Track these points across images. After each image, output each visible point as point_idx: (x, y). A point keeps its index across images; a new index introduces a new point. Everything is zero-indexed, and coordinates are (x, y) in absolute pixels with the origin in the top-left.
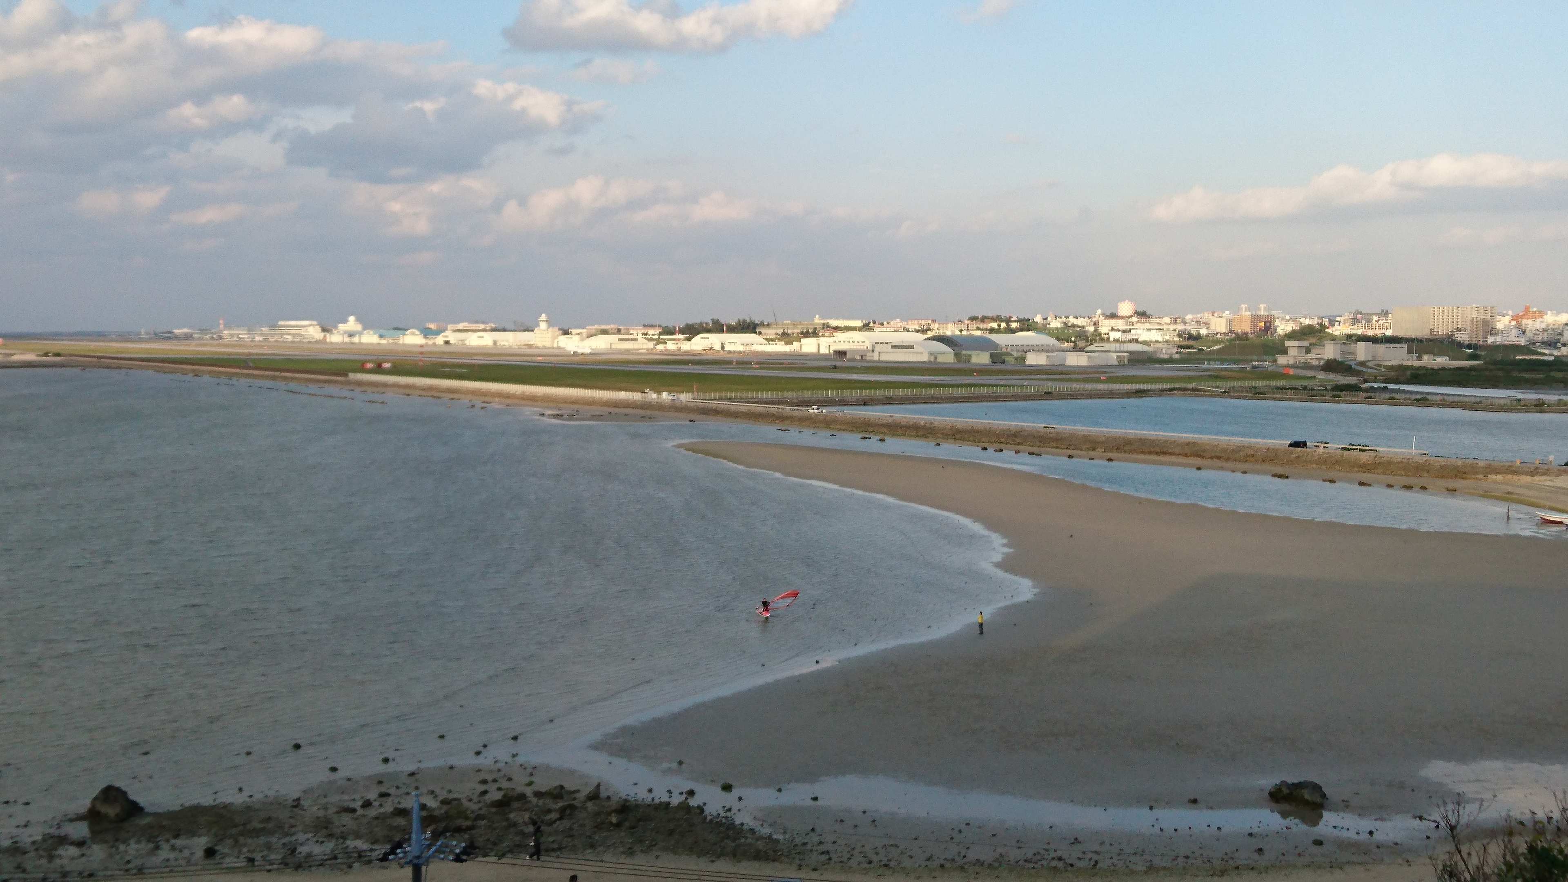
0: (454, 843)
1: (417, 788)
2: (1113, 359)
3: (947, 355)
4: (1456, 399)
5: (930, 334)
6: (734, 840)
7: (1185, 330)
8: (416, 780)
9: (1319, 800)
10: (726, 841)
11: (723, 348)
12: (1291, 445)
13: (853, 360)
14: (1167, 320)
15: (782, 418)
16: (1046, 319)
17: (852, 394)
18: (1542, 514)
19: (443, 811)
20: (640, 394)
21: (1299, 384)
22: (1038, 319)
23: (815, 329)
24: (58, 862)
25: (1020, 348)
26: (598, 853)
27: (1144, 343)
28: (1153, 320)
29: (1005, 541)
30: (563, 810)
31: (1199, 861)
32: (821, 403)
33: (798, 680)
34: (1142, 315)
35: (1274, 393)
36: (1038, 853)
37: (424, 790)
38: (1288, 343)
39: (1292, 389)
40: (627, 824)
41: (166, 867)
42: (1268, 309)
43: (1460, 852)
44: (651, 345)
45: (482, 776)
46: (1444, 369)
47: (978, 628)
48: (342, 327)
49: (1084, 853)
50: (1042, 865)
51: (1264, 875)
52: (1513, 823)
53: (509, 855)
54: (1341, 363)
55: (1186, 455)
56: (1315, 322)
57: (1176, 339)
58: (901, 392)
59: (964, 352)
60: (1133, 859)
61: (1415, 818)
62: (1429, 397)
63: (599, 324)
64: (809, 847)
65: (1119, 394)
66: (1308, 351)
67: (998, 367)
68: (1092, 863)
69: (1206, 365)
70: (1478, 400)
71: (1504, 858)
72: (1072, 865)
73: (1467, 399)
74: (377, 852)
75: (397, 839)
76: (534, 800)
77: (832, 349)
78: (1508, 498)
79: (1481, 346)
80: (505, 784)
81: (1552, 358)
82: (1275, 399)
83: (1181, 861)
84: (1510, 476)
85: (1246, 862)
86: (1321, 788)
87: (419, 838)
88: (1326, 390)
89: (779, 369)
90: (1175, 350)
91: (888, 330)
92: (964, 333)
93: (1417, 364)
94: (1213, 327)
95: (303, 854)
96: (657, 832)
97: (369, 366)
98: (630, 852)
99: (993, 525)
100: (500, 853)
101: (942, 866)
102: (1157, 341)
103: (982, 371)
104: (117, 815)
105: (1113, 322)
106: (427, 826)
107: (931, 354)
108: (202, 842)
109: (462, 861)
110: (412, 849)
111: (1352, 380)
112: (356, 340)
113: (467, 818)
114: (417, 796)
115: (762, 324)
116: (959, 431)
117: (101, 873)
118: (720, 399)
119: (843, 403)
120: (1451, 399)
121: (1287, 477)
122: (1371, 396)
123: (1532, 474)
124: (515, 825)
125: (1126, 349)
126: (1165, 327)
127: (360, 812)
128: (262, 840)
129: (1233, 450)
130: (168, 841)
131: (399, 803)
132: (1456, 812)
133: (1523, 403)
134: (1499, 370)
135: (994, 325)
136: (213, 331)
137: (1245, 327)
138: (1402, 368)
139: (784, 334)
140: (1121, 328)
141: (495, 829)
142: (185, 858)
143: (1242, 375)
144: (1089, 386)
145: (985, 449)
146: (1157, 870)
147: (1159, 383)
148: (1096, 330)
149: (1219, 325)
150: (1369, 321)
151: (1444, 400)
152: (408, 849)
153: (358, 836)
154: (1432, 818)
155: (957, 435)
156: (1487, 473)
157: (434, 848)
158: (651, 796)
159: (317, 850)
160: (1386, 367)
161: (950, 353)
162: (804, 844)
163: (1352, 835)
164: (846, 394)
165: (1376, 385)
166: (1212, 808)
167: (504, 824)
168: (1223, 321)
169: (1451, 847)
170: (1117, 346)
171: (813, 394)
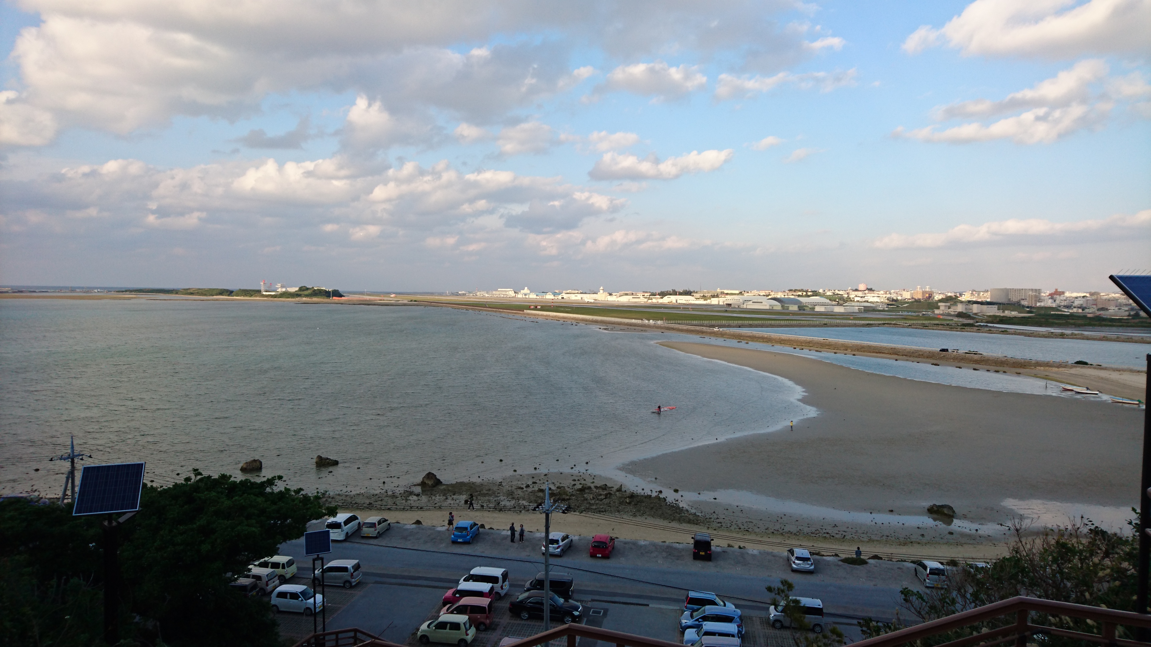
0: (562, 505)
1: (547, 481)
2: (856, 309)
3: (778, 306)
4: (1022, 331)
5: (770, 297)
6: (680, 514)
7: (891, 297)
8: (548, 478)
9: (951, 514)
10: (676, 514)
11: (677, 302)
12: (941, 351)
13: (735, 308)
14: (882, 292)
15: (702, 332)
16: (824, 291)
17: (733, 323)
18: (1063, 386)
19: (558, 491)
20: (641, 321)
21: (945, 322)
22: (821, 291)
23: (718, 294)
24: (409, 502)
25: (812, 304)
26: (621, 515)
27: (871, 302)
28: (875, 292)
29: (804, 390)
30: (606, 495)
31: (893, 538)
32: (720, 326)
33: (708, 446)
34: (870, 290)
35: (933, 327)
36: (818, 530)
37: (550, 482)
38: (939, 304)
39: (941, 325)
40: (633, 503)
41: (450, 507)
42: (930, 288)
43: (1021, 542)
44: (646, 300)
45: (574, 478)
46: (1015, 317)
47: (790, 427)
48: (522, 291)
49: (839, 531)
50: (819, 536)
51: (924, 546)
52: (1048, 530)
53: (584, 512)
54: (965, 314)
55: (890, 354)
56: (952, 295)
57: (886, 301)
58: (756, 322)
59: (786, 305)
60: (862, 535)
61: (998, 524)
62: (1008, 330)
63: (624, 291)
64: (712, 520)
65: (858, 325)
66: (949, 308)
67: (802, 312)
68: (843, 536)
69: (900, 313)
70: (1032, 332)
71: (1043, 546)
72: (833, 536)
73: (1027, 332)
74: (532, 507)
75: (539, 502)
76: (595, 489)
77: (725, 303)
78: (1046, 378)
79: (1034, 307)
80: (583, 482)
81: (1068, 313)
82: (933, 329)
83: (884, 538)
84: (1047, 368)
85: (916, 540)
86: (952, 508)
87: (548, 502)
88: (958, 325)
89: (700, 311)
90: (886, 306)
91: (751, 295)
92: (786, 297)
93: (1002, 315)
94: (904, 296)
95: (502, 505)
96: (646, 508)
97: (532, 307)
98: (635, 515)
99: (798, 382)
100: (581, 511)
101: (773, 533)
102: (877, 302)
103: (794, 314)
104: (432, 484)
105: (856, 293)
106: (551, 497)
107: (770, 306)
108: (464, 497)
109: (565, 513)
110: (546, 506)
111: (971, 322)
112: (527, 297)
113: (567, 495)
114: (548, 484)
115: (694, 292)
116: (783, 340)
117: (426, 508)
118: (675, 324)
119: (729, 326)
120: (1019, 331)
121: (939, 365)
122: (979, 329)
123: (1058, 367)
124: (587, 500)
125: (862, 305)
126: (881, 296)
127: (525, 489)
128: (487, 498)
129: (913, 352)
130: (451, 496)
131: (540, 487)
132: (1020, 523)
133: (1054, 334)
134: (1043, 318)
135: (800, 293)
136: (474, 293)
137: (919, 296)
138: (995, 317)
139: (703, 296)
140: (860, 296)
141: (578, 501)
142: (457, 504)
143: (918, 318)
144: (845, 321)
145: (795, 348)
146: (873, 541)
147: (878, 321)
148: (848, 296)
149: (907, 295)
150: (979, 295)
151: (1015, 332)
152: (544, 506)
153: (524, 499)
154: (1007, 525)
155: (782, 342)
156: (1036, 366)
157: (554, 507)
158: (643, 492)
159: (508, 504)
160: (987, 316)
161: (779, 305)
162: (710, 518)
163: (967, 531)
164: (731, 322)
165: (982, 324)
166: (900, 515)
167: (582, 499)
168: (909, 293)
169: (1017, 540)
170: (858, 304)
171: (716, 322)
